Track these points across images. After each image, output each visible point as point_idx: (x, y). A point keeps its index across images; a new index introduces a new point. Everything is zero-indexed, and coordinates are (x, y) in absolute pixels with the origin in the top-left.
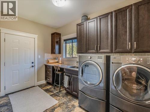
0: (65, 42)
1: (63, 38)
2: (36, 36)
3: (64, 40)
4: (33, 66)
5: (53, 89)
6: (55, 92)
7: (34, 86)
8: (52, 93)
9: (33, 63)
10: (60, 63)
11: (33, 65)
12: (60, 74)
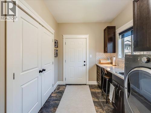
0: (121, 35)
1: (118, 31)
2: (87, 36)
3: (120, 34)
4: (85, 65)
5: (100, 95)
6: (100, 100)
7: (86, 85)
8: (97, 100)
9: (85, 62)
10: (114, 64)
11: (85, 63)
12: (107, 79)
